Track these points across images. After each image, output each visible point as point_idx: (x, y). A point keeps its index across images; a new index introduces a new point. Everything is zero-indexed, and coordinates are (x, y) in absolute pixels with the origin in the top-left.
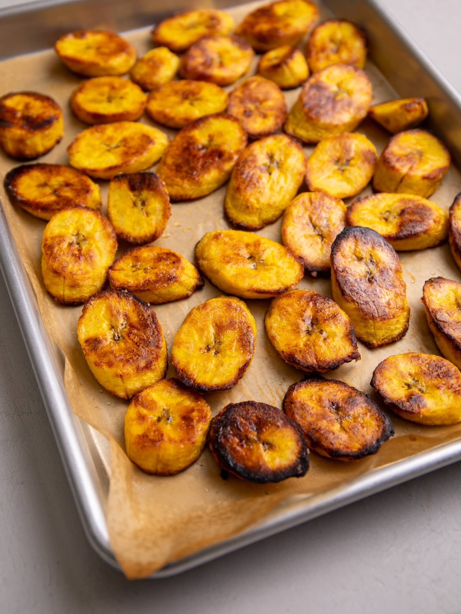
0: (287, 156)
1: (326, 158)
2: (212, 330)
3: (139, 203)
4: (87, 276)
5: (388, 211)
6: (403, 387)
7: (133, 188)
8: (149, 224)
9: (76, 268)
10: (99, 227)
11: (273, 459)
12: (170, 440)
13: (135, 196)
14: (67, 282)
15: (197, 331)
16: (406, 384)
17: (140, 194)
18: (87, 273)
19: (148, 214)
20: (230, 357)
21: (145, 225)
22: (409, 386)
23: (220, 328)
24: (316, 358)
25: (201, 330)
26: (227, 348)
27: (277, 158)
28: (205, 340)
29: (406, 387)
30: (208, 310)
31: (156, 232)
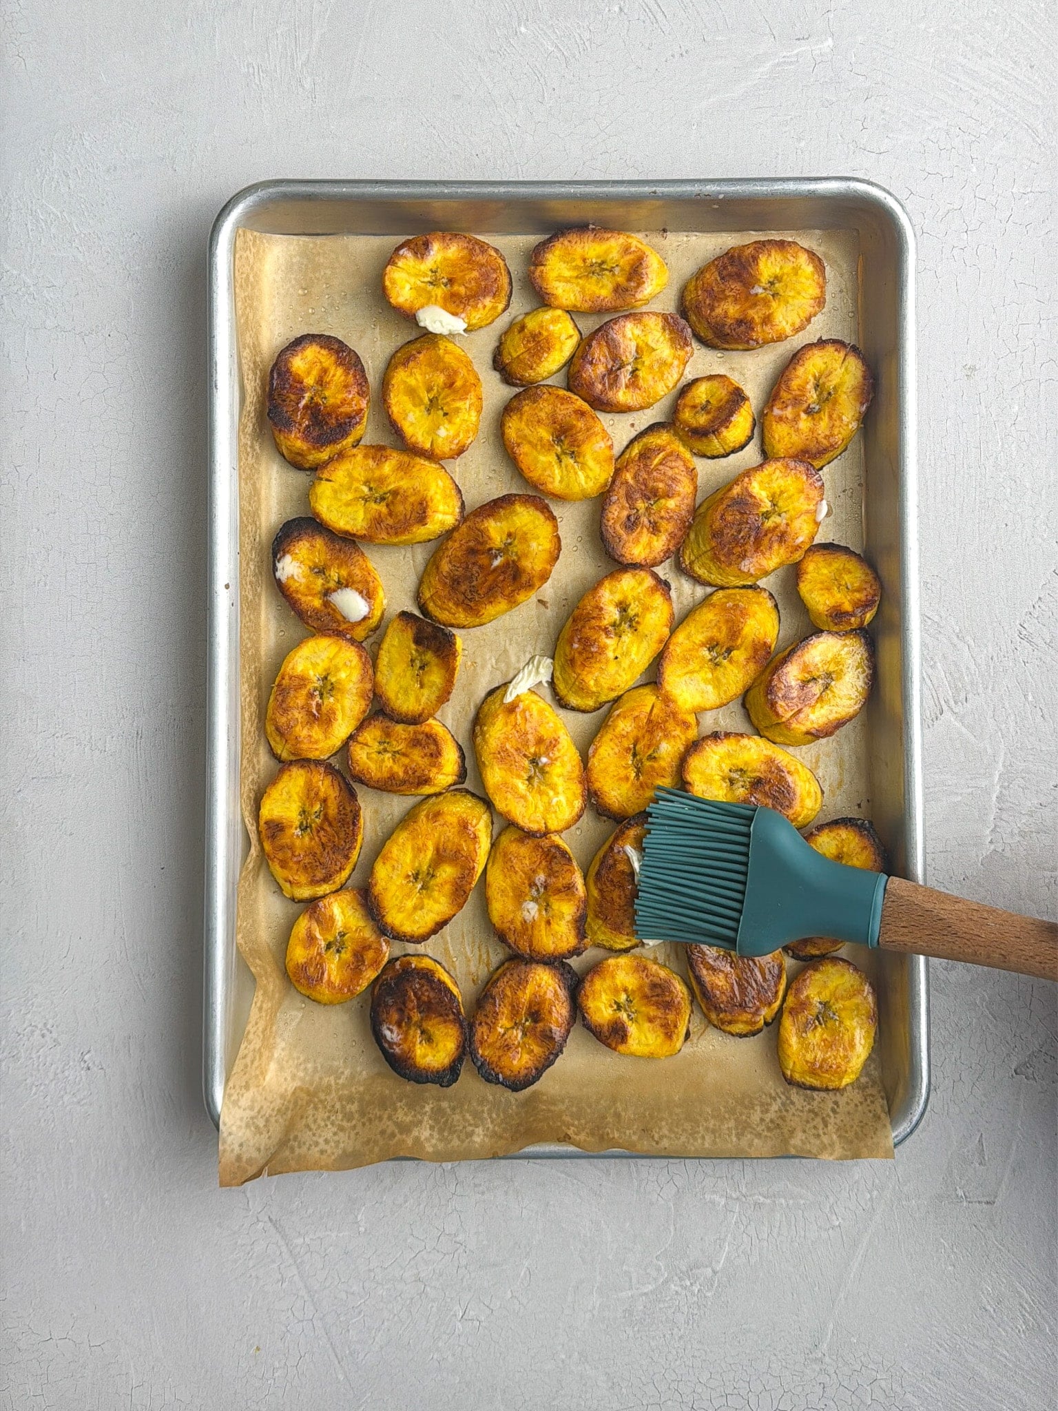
0: (647, 609)
1: (700, 638)
2: (430, 853)
3: (418, 664)
4: (315, 746)
5: (741, 770)
6: (611, 1006)
7: (418, 641)
8: (418, 700)
9: (305, 732)
10: (356, 676)
11: (425, 1056)
12: (330, 983)
13: (417, 650)
14: (288, 746)
15: (413, 849)
16: (616, 1002)
17: (424, 652)
18: (316, 742)
19: (422, 686)
20: (436, 901)
21: (412, 699)
22: (619, 1007)
23: (440, 857)
24: (530, 946)
25: (419, 850)
26: (437, 888)
27: (631, 612)
28: (417, 864)
29: (615, 1007)
30: (437, 824)
31: (420, 715)
